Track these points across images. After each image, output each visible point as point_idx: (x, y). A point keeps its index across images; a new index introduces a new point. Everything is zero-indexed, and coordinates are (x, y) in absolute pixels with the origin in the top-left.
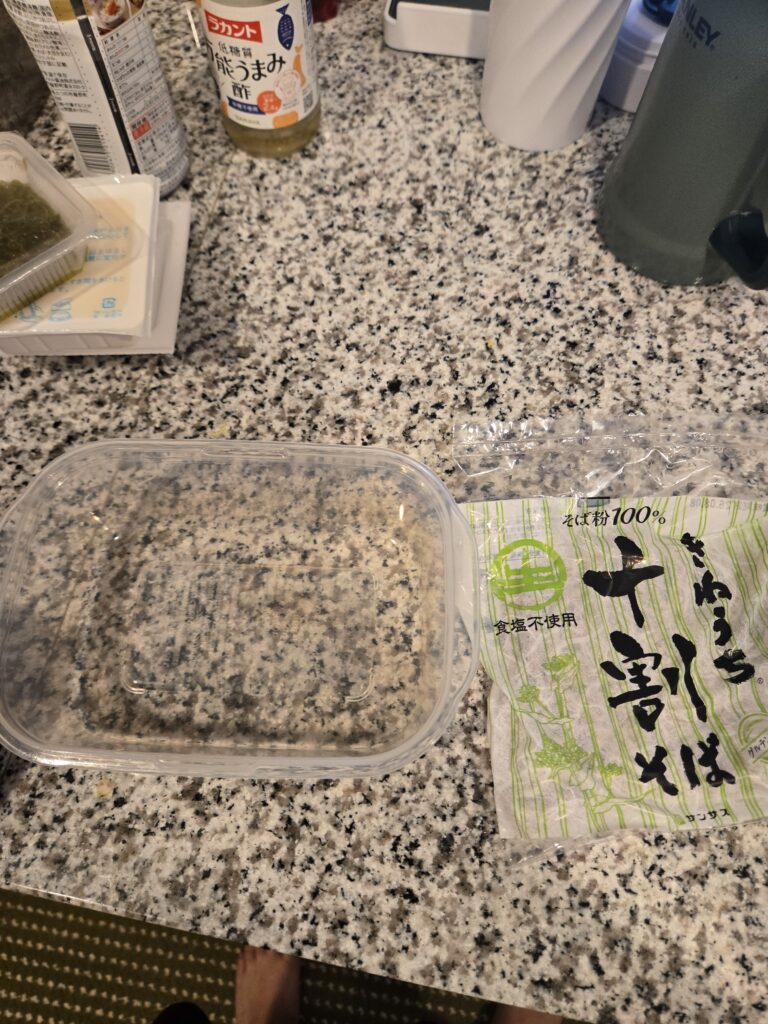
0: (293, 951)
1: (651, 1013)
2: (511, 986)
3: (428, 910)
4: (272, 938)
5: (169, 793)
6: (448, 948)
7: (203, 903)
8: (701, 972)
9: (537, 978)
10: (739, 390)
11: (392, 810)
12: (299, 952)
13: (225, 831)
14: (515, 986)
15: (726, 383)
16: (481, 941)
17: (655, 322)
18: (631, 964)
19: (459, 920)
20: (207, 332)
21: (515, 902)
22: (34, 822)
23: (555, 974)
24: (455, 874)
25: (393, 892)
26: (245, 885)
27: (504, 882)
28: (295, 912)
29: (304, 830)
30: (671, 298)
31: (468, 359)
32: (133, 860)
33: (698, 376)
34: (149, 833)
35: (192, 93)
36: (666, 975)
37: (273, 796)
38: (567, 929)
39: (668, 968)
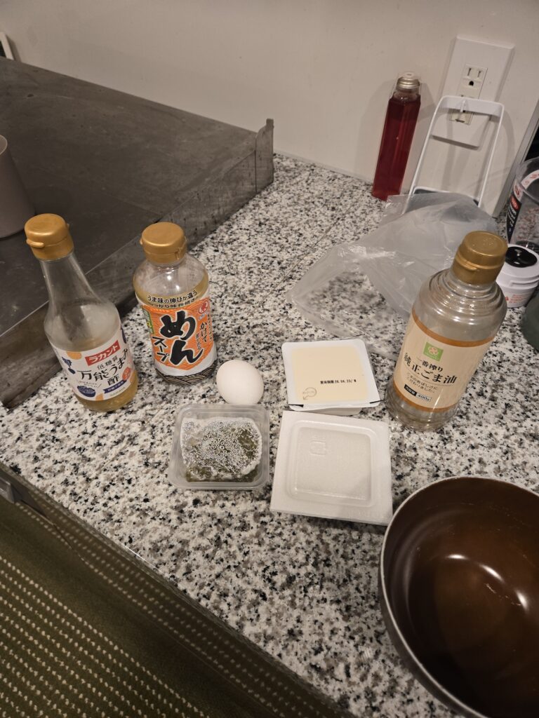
0: (197, 598)
1: (369, 709)
2: (298, 662)
3: (269, 606)
4: (190, 588)
5: (170, 505)
6: (273, 628)
7: (164, 559)
8: (405, 700)
9: (314, 664)
10: (524, 424)
11: (270, 553)
12: (200, 600)
13: (188, 531)
14: (301, 662)
15: (518, 418)
16: (291, 633)
17: (488, 380)
18: (366, 679)
19: (284, 618)
20: (265, 322)
21: (316, 622)
22: (106, 494)
23: (324, 666)
24: (290, 595)
25: (256, 591)
26: (187, 559)
27: (313, 610)
28: (205, 580)
29: (224, 545)
30: (501, 371)
31: (384, 368)
32: (142, 527)
33: (503, 411)
34: (153, 518)
35: (296, 228)
36: (385, 693)
37: (216, 524)
38: (338, 646)
39: (386, 690)
